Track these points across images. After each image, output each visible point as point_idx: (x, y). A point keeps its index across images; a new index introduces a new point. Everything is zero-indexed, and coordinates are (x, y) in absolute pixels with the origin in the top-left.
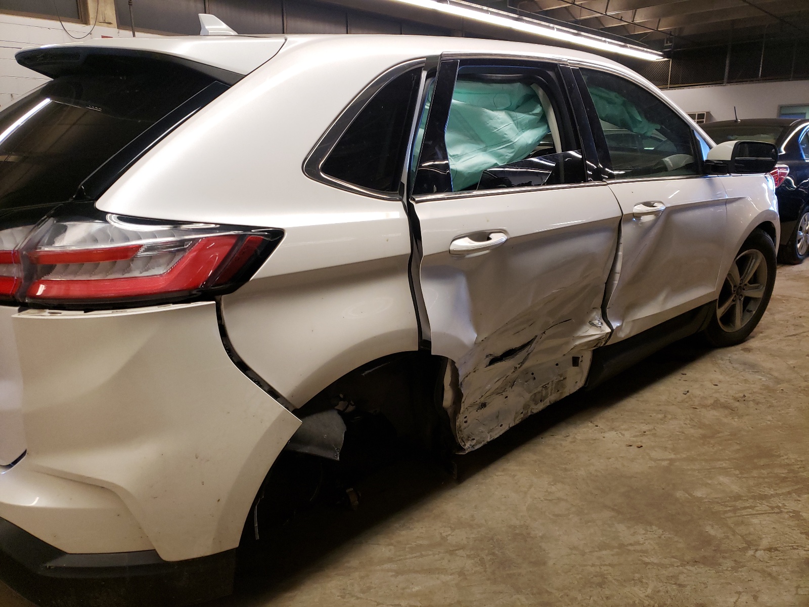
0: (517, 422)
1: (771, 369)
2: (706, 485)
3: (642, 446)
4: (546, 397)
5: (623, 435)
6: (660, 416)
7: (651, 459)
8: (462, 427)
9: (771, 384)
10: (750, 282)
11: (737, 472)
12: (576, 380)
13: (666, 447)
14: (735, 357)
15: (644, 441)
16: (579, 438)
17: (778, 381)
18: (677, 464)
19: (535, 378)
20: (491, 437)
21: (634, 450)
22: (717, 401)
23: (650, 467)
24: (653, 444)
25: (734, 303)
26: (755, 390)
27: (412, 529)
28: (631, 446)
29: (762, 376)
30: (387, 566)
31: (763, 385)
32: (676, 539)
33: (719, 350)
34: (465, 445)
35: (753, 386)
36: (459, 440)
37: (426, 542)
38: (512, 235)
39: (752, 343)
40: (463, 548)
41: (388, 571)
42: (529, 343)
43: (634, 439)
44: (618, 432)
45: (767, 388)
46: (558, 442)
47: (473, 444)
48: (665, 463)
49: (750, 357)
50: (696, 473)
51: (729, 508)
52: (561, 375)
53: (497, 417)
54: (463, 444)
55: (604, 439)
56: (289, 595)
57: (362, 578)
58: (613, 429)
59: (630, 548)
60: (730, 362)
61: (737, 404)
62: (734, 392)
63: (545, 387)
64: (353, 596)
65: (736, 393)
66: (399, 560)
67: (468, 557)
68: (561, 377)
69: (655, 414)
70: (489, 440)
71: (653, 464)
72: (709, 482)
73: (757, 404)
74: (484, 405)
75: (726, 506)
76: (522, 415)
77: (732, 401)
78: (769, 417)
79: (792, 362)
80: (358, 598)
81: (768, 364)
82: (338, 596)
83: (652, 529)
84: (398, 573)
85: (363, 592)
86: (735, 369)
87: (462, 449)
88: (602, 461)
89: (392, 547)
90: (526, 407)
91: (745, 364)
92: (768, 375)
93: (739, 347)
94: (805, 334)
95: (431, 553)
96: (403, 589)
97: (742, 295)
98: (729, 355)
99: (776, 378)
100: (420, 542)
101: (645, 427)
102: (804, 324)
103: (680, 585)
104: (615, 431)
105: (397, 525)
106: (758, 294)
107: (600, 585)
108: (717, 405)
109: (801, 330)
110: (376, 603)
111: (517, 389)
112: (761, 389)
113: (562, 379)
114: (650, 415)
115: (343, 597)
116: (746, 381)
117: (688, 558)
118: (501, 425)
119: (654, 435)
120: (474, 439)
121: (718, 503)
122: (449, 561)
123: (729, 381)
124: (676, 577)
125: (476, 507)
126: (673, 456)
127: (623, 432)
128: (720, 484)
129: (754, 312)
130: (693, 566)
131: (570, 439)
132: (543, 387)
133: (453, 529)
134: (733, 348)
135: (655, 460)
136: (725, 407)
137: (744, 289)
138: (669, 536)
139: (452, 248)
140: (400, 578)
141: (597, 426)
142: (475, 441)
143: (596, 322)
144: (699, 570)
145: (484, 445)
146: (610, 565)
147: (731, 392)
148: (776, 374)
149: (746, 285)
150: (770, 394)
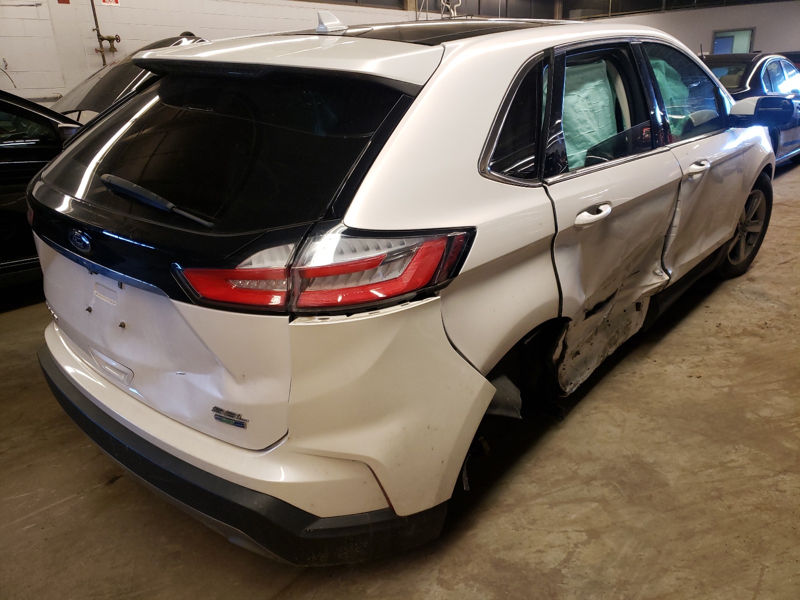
0: (599, 365)
1: (778, 297)
2: (767, 406)
3: (701, 376)
4: (617, 341)
5: (681, 367)
6: (704, 347)
7: (713, 387)
8: (562, 374)
9: (784, 311)
10: (752, 220)
11: (787, 392)
12: (637, 322)
13: (720, 376)
14: (744, 287)
15: (700, 371)
16: (645, 373)
17: (789, 307)
18: (736, 389)
19: (609, 325)
20: (582, 380)
21: (694, 379)
22: (745, 330)
23: (716, 395)
24: (709, 373)
25: (739, 239)
26: (773, 317)
27: (543, 467)
28: (691, 377)
29: (774, 304)
30: (539, 500)
31: (778, 312)
32: (763, 454)
33: (729, 282)
34: (566, 389)
35: (769, 313)
36: (561, 385)
37: (561, 477)
38: (615, 205)
39: (754, 272)
40: (594, 478)
41: (543, 504)
42: (613, 296)
43: (691, 370)
44: (675, 365)
45: (781, 314)
46: (629, 379)
47: (571, 387)
48: (726, 390)
49: (757, 286)
50: (754, 396)
51: (793, 424)
52: (628, 320)
53: (585, 362)
54: (564, 388)
55: (666, 373)
56: (470, 533)
57: (524, 512)
58: (669, 363)
59: (729, 465)
60: (742, 292)
61: (762, 331)
62: (756, 320)
63: (617, 332)
64: (525, 528)
65: (758, 322)
66: (547, 494)
67: (602, 485)
68: (628, 321)
69: (699, 346)
70: (581, 382)
71: (715, 391)
72: (769, 403)
73: (780, 329)
74: (578, 353)
75: (791, 423)
76: (602, 358)
77: (758, 329)
78: (794, 341)
79: (793, 288)
80: (530, 529)
81: (774, 292)
82: (513, 529)
83: (739, 447)
84: (552, 505)
85: (531, 524)
86: (749, 299)
87: (564, 393)
88: (673, 392)
89: (535, 484)
90: (605, 350)
91: (754, 293)
92: (778, 302)
93: (743, 277)
94: (794, 261)
95: (570, 486)
96: (563, 517)
97: (745, 231)
98: (739, 286)
99: (786, 304)
100: (557, 477)
101: (696, 359)
102: (790, 251)
103: (781, 491)
104: (673, 364)
105: (529, 465)
106: (757, 229)
107: (719, 497)
108: (745, 333)
109: (789, 258)
110: (546, 532)
111: (599, 335)
112: (777, 316)
113: (628, 323)
114: (695, 347)
115: (517, 530)
116: (762, 309)
117: (778, 468)
118: (589, 369)
119: (706, 365)
120: (572, 383)
121: (783, 420)
122: (588, 491)
123: (747, 311)
124: (776, 485)
125: (588, 443)
126: (730, 383)
127: (679, 365)
128: (778, 404)
129: (754, 245)
130: (785, 475)
131: (638, 375)
132: (616, 332)
133: (578, 464)
134: (739, 279)
135: (717, 388)
136: (753, 334)
137: (747, 226)
138: (756, 452)
139: (577, 222)
140: (555, 509)
141: (655, 361)
142: (572, 385)
143: (658, 271)
144: (791, 477)
145: (578, 387)
146: (719, 481)
147: (754, 321)
148: (784, 301)
149: (749, 222)
150: (786, 320)
